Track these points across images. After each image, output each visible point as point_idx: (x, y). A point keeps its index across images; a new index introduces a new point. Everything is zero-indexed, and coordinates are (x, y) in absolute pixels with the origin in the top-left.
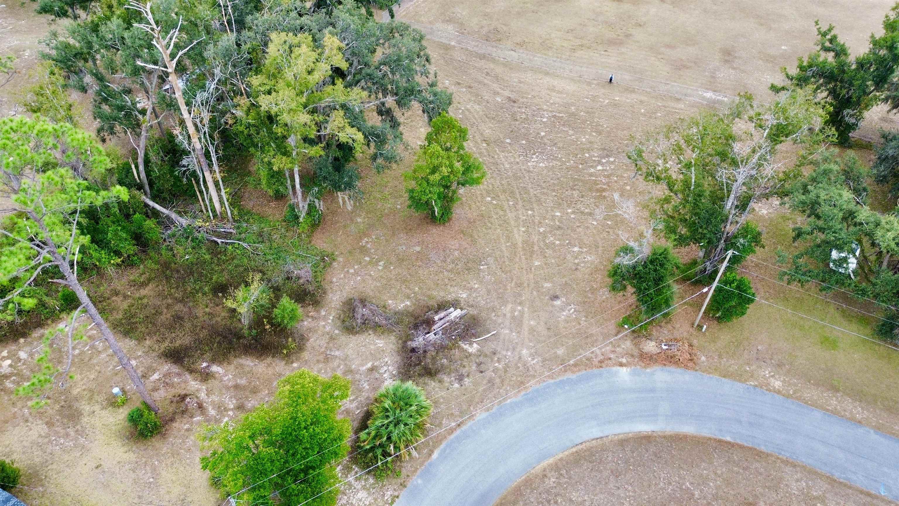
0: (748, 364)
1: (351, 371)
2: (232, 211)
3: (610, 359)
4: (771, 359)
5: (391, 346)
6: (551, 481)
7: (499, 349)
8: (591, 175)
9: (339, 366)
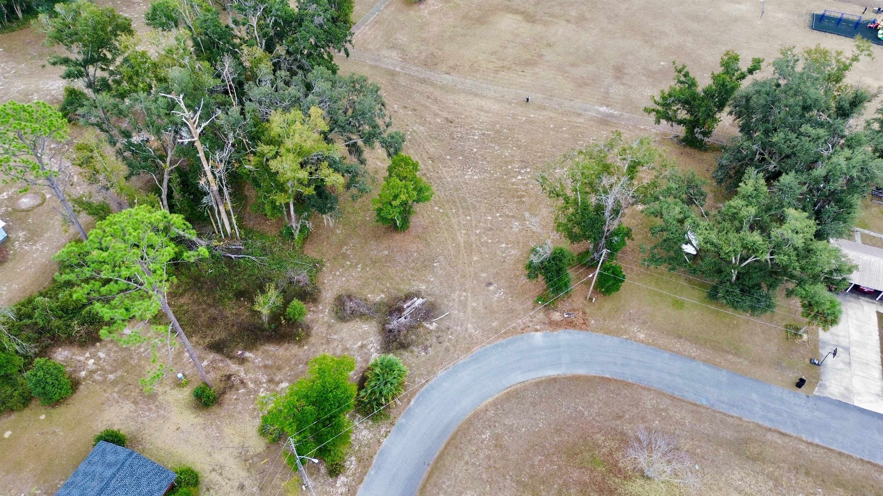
0: (623, 324)
1: (347, 349)
2: (240, 232)
3: (529, 327)
4: (639, 319)
5: (374, 329)
6: (491, 413)
7: (451, 325)
8: (513, 184)
9: (337, 346)
